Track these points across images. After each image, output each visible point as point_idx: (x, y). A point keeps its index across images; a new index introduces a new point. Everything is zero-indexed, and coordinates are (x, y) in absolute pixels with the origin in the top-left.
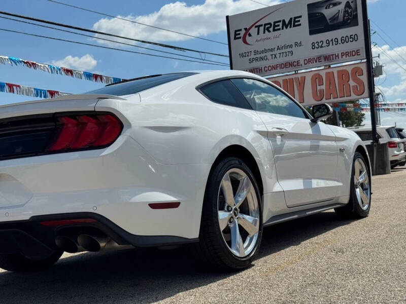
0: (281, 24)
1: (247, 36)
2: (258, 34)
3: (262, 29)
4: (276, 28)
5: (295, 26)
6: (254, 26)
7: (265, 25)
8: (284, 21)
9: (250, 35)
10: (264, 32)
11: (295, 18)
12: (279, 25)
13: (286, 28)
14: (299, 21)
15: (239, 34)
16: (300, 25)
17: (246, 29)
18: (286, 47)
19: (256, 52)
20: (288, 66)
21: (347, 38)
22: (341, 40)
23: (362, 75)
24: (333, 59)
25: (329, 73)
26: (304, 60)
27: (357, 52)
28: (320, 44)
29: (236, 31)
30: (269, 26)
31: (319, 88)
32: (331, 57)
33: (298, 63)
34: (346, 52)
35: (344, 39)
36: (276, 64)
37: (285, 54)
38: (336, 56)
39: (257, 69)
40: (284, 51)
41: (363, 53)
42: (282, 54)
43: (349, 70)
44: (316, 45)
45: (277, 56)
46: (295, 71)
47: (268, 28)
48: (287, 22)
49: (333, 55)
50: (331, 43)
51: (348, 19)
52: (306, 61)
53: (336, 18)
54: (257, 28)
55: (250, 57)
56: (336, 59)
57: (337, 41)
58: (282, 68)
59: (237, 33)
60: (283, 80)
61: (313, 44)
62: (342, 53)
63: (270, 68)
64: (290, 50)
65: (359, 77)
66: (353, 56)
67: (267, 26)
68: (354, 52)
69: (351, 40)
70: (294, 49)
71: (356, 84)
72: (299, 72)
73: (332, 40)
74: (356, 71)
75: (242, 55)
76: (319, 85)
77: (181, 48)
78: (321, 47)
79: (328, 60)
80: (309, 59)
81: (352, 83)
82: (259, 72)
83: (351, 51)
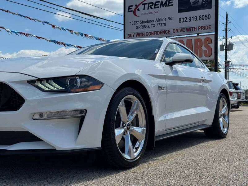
0: (160, 3)
1: (137, 10)
3: (147, 6)
4: (156, 6)
5: (169, 6)
6: (142, 4)
7: (149, 3)
9: (138, 10)
10: (148, 9)
12: (158, 5)
13: (163, 7)
15: (131, 9)
16: (172, 5)
17: (136, 5)
18: (161, 20)
19: (141, 22)
20: (162, 33)
21: (203, 16)
22: (199, 18)
23: (211, 43)
24: (192, 30)
25: (189, 40)
27: (209, 27)
28: (185, 20)
29: (129, 6)
30: (152, 4)
32: (192, 29)
33: (169, 32)
34: (202, 27)
35: (201, 17)
36: (154, 31)
37: (160, 25)
38: (195, 29)
39: (141, 33)
40: (160, 22)
41: (213, 28)
42: (158, 25)
43: (203, 39)
44: (182, 20)
45: (156, 25)
46: (167, 37)
49: (193, 28)
50: (192, 19)
51: (205, 3)
52: (174, 31)
53: (197, 2)
54: (143, 5)
55: (137, 25)
56: (194, 30)
57: (197, 18)
58: (158, 34)
59: (130, 7)
61: (180, 19)
62: (199, 27)
63: (150, 34)
64: (164, 22)
65: (209, 44)
66: (206, 29)
67: (150, 5)
68: (207, 27)
69: (206, 18)
70: (167, 22)
71: (207, 49)
73: (193, 17)
74: (208, 40)
75: (132, 23)
78: (185, 22)
79: (189, 31)
80: (176, 29)
81: (204, 48)
82: (143, 36)
83: (205, 26)
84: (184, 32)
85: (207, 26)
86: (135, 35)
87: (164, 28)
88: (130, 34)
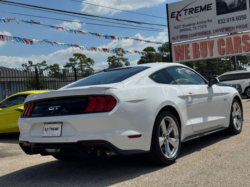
0: (199, 9)
1: (179, 16)
2: (185, 14)
3: (188, 11)
4: (196, 11)
5: (208, 10)
6: (183, 10)
7: (190, 9)
8: (201, 7)
9: (180, 15)
10: (189, 14)
11: (208, 5)
12: (198, 10)
13: (203, 11)
14: (210, 7)
15: (174, 15)
16: (211, 9)
17: (178, 12)
18: (202, 22)
19: (184, 26)
20: (203, 34)
21: (240, 17)
22: (236, 19)
23: (249, 39)
24: (231, 30)
25: (228, 38)
26: (214, 30)
27: (246, 26)
28: (223, 21)
29: (172, 13)
30: (192, 10)
31: (222, 47)
32: (230, 28)
33: (209, 32)
34: (239, 26)
35: (238, 18)
36: (196, 33)
37: (201, 27)
39: (184, 36)
40: (201, 25)
41: (249, 26)
43: (241, 36)
44: (221, 22)
45: (197, 28)
46: (208, 37)
47: (191, 11)
48: (203, 8)
49: (231, 27)
50: (230, 20)
51: (241, 6)
52: (214, 31)
53: (233, 5)
54: (185, 11)
55: (180, 29)
56: (233, 29)
57: (234, 19)
58: (200, 35)
59: (173, 14)
60: (200, 43)
61: (219, 21)
62: (236, 26)
63: (192, 35)
64: (205, 24)
66: (243, 28)
67: (190, 10)
69: (242, 18)
70: (207, 24)
71: (245, 45)
72: (210, 37)
73: (230, 18)
74: (245, 37)
75: (176, 27)
76: (222, 46)
77: (139, 22)
78: (224, 22)
79: (228, 30)
80: (216, 30)
81: (242, 44)
82: (186, 37)
83: (242, 25)
84: (223, 31)
85: (244, 25)
86: (179, 38)
87: (204, 29)
88: (174, 37)
